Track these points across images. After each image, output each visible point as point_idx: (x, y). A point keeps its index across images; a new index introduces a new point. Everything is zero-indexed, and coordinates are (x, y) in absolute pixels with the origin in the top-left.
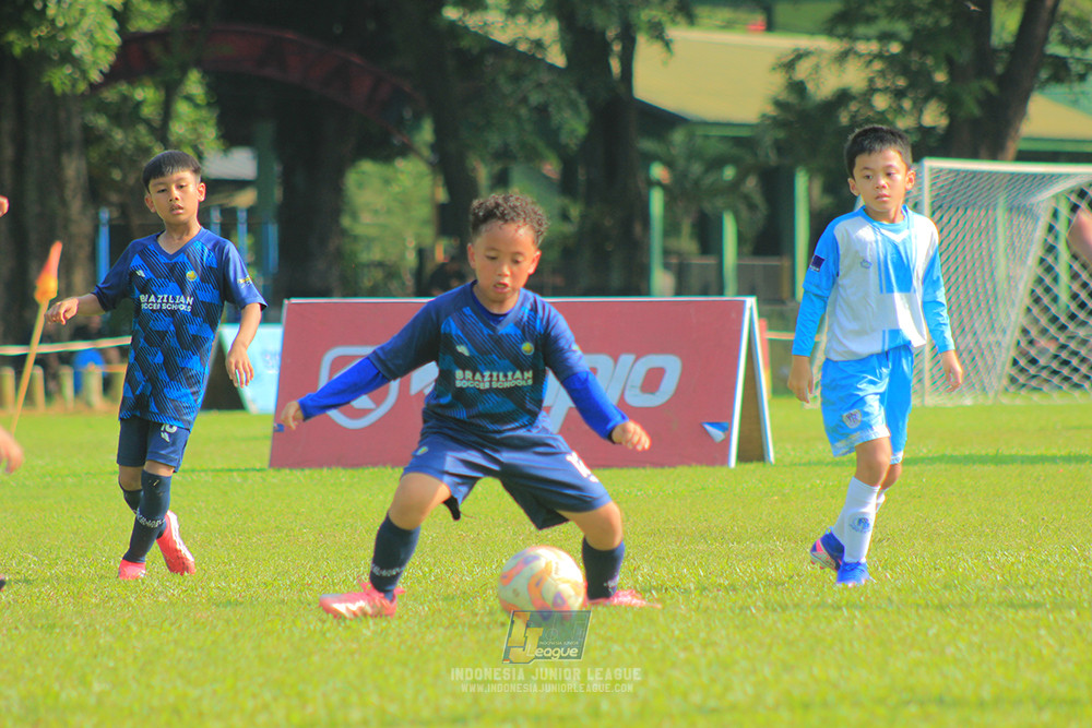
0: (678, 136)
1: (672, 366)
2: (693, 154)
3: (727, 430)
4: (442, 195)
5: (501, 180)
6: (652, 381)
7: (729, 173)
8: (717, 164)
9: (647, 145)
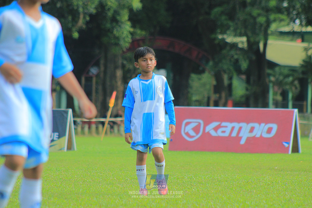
0: (277, 69)
1: (275, 127)
2: (281, 74)
3: (289, 144)
4: (214, 83)
5: (231, 79)
6: (269, 131)
7: (291, 79)
8: (287, 76)
9: (269, 71)
